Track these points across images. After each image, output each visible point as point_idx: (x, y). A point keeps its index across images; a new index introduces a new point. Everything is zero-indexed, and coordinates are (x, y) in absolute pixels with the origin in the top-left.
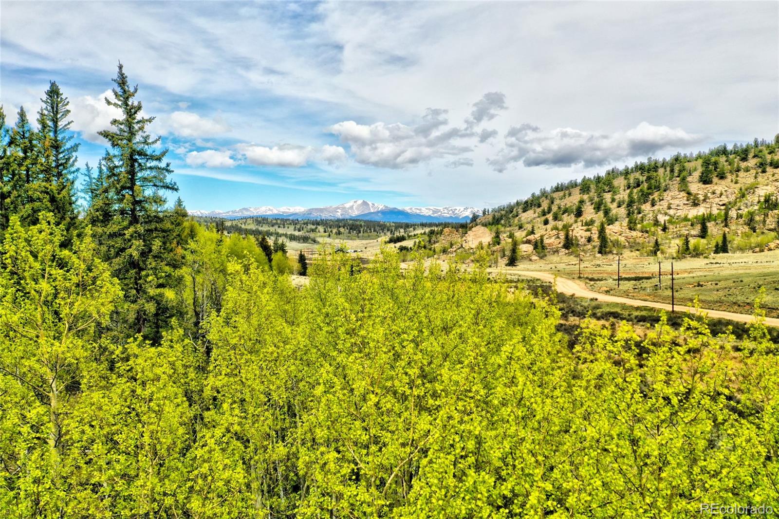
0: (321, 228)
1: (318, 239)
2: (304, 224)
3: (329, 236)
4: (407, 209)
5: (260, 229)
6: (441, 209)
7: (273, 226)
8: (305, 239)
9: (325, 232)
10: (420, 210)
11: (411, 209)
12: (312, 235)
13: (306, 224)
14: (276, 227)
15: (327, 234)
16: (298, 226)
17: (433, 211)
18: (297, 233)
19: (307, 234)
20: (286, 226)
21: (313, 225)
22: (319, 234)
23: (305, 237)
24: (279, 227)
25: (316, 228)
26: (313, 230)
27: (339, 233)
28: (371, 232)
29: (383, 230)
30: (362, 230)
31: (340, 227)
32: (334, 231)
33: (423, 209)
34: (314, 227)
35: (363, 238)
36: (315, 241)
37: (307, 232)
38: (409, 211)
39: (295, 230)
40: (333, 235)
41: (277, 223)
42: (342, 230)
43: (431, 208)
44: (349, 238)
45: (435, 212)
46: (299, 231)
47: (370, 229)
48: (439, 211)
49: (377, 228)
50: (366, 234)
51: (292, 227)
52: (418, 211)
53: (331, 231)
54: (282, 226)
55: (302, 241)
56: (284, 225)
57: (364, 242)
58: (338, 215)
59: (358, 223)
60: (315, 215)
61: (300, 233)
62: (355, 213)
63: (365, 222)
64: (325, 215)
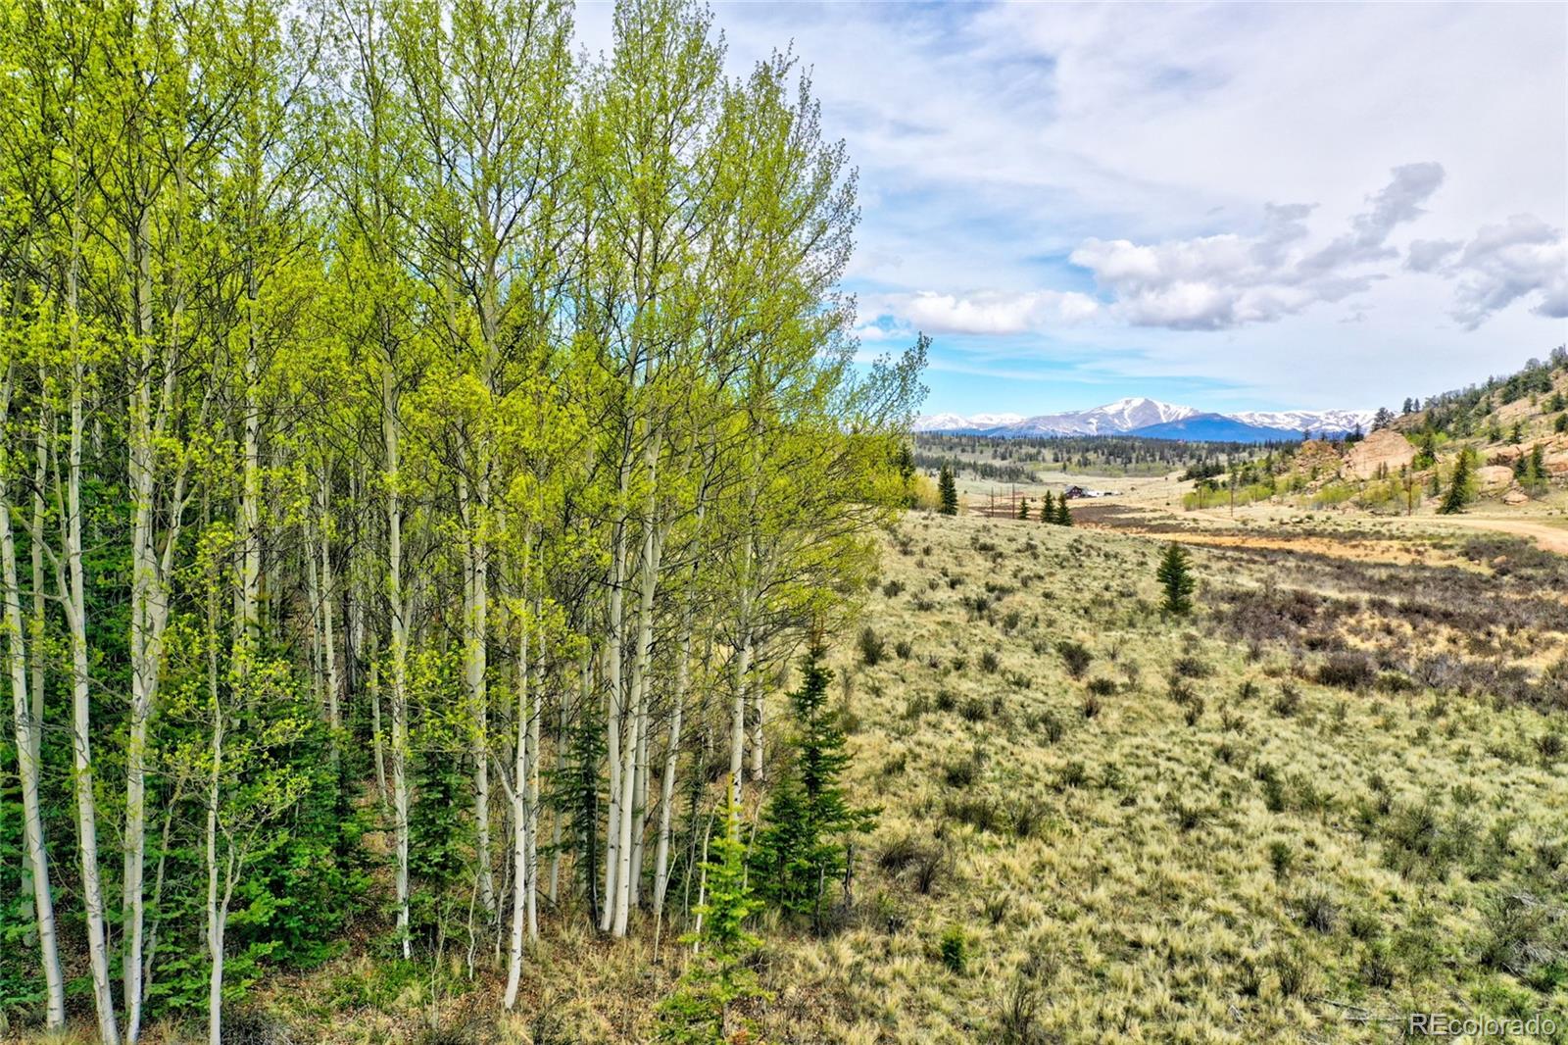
0: (1048, 454)
1: (1042, 475)
2: (1014, 444)
3: (1065, 468)
4: (1243, 416)
5: (926, 453)
6: (1321, 415)
7: (951, 449)
8: (1013, 475)
9: (1056, 460)
10: (1272, 417)
11: (1251, 415)
12: (1028, 467)
13: (1019, 444)
14: (958, 451)
16: (1001, 450)
17: (1302, 419)
18: (998, 463)
19: (1019, 465)
20: (978, 449)
21: (1033, 446)
22: (1043, 465)
23: (1012, 471)
24: (963, 451)
25: (1039, 453)
26: (1031, 458)
27: (1085, 463)
28: (1154, 461)
29: (1180, 457)
30: (1134, 456)
31: (1088, 450)
32: (1076, 458)
33: (1280, 416)
34: (1033, 451)
35: (1137, 473)
36: (1033, 479)
37: (1020, 460)
38: (1247, 420)
39: (994, 457)
40: (1072, 467)
41: (960, 444)
42: (1091, 456)
44: (1105, 473)
46: (1004, 458)
47: (1153, 455)
48: (1317, 419)
49: (1168, 453)
50: (1143, 466)
51: (989, 452)
52: (1267, 421)
53: (1069, 460)
54: (969, 449)
55: (1006, 478)
56: (973, 446)
57: (1138, 481)
58: (1092, 430)
59: (1129, 443)
60: (1043, 430)
61: (1005, 463)
62: (1127, 426)
63: (1144, 441)
64: (1063, 430)
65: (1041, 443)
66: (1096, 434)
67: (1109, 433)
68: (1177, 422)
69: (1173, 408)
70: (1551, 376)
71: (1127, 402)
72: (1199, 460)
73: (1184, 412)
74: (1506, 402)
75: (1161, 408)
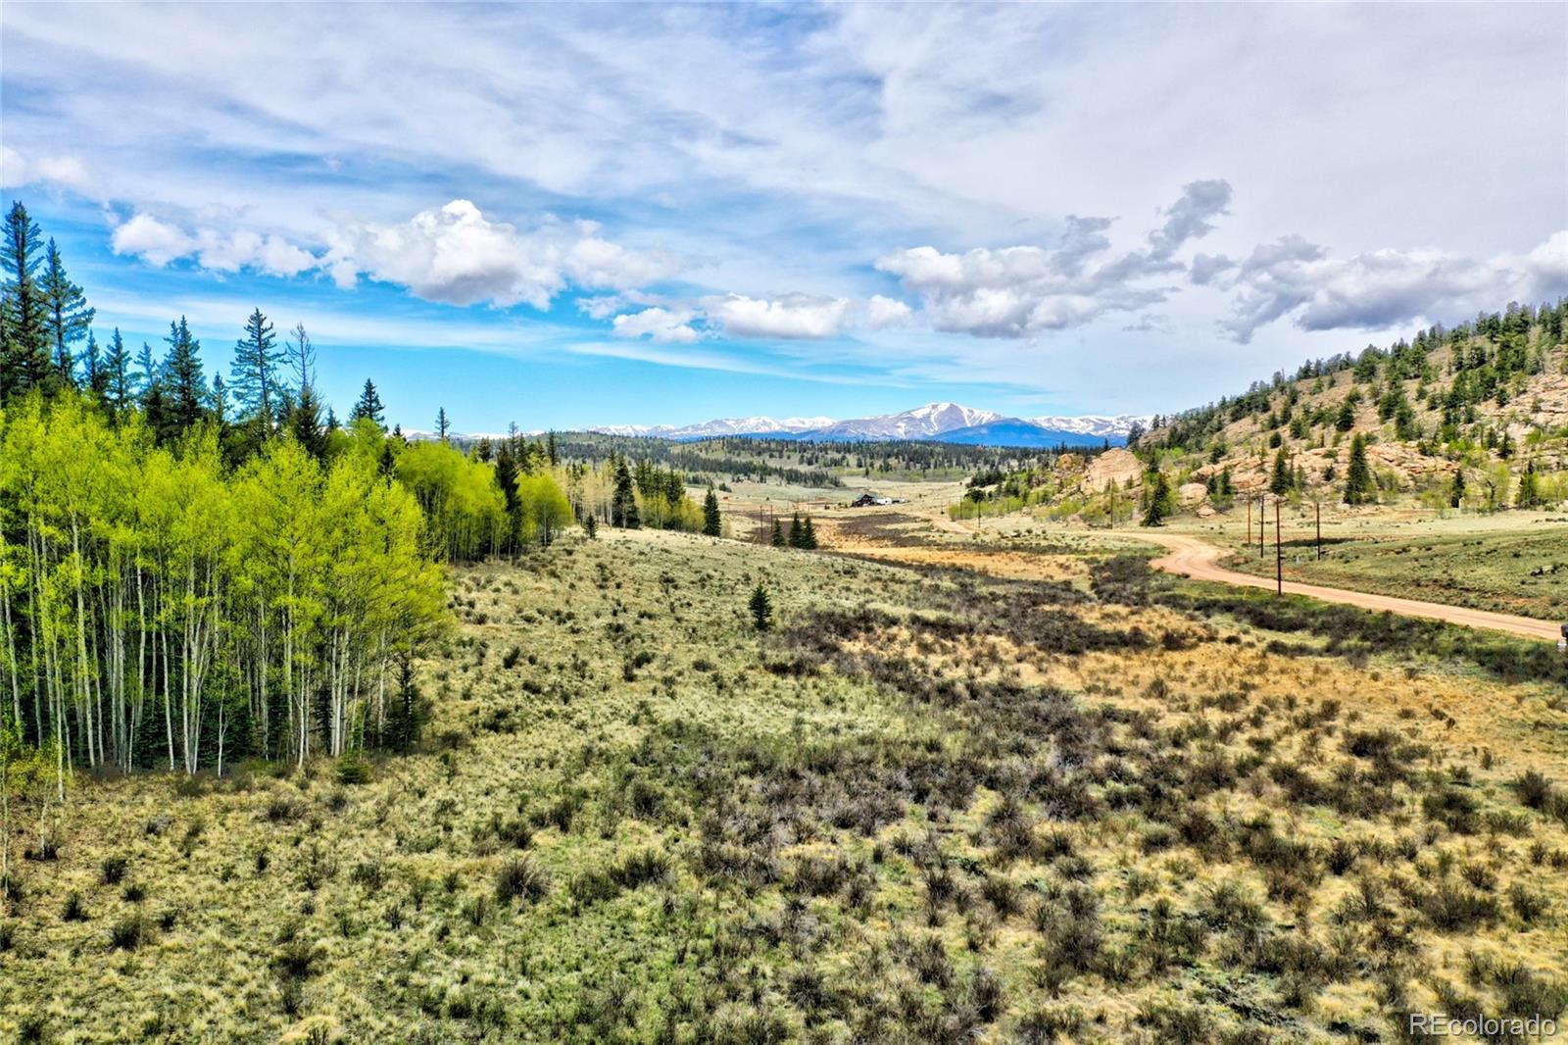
0: (852, 459)
1: (845, 480)
2: (821, 450)
3: (867, 473)
4: (1042, 421)
5: (735, 459)
6: (1113, 420)
7: (759, 454)
8: (817, 480)
9: (860, 466)
10: (1069, 422)
11: (1049, 420)
12: (832, 472)
13: (825, 449)
14: (766, 456)
15: (863, 469)
16: (807, 455)
17: (1096, 424)
18: (804, 469)
19: (824, 470)
20: (785, 454)
21: (838, 451)
22: (847, 470)
23: (817, 476)
24: (771, 456)
25: (844, 458)
26: (836, 463)
27: (887, 468)
28: (951, 466)
29: (975, 463)
30: (932, 461)
31: (889, 456)
32: (878, 463)
33: (1076, 420)
34: (838, 456)
35: (936, 478)
36: (836, 484)
37: (826, 465)
38: (1045, 425)
39: (801, 462)
40: (874, 472)
41: (768, 449)
42: (893, 461)
43: (1092, 418)
44: (905, 478)
45: (1099, 426)
46: (810, 463)
47: (950, 461)
48: (1109, 424)
49: (964, 459)
50: (941, 471)
51: (796, 457)
52: (1064, 426)
53: (872, 465)
54: (777, 454)
55: (810, 483)
56: (781, 452)
57: (936, 485)
58: (899, 434)
59: (930, 448)
60: (850, 435)
61: (812, 468)
62: (931, 431)
63: (945, 446)
64: (869, 435)
65: (847, 448)
66: (903, 438)
67: (915, 437)
68: (980, 426)
69: (977, 413)
70: (1270, 398)
71: (934, 407)
73: (987, 417)
74: (1234, 420)
75: (965, 412)
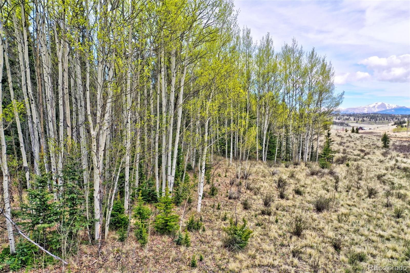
0: (352, 118)
1: (350, 124)
8: (342, 124)
12: (346, 122)
13: (344, 116)
15: (356, 121)
16: (338, 117)
19: (343, 121)
21: (348, 116)
22: (350, 121)
26: (347, 119)
27: (363, 121)
28: (384, 120)
29: (393, 119)
30: (378, 119)
31: (364, 117)
32: (360, 119)
35: (379, 124)
36: (347, 125)
40: (359, 122)
44: (369, 123)
49: (389, 118)
50: (381, 121)
51: (335, 118)
57: (379, 126)
58: (366, 111)
59: (377, 115)
60: (351, 112)
61: (339, 121)
62: (376, 110)
63: (381, 114)
64: (356, 112)
65: (350, 115)
66: (366, 113)
67: (371, 112)
68: (392, 109)
69: (391, 105)
71: (376, 104)
72: (398, 120)
73: (394, 106)
75: (387, 105)
